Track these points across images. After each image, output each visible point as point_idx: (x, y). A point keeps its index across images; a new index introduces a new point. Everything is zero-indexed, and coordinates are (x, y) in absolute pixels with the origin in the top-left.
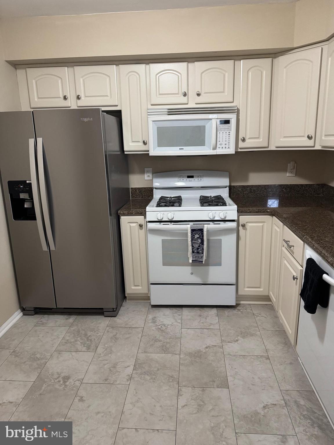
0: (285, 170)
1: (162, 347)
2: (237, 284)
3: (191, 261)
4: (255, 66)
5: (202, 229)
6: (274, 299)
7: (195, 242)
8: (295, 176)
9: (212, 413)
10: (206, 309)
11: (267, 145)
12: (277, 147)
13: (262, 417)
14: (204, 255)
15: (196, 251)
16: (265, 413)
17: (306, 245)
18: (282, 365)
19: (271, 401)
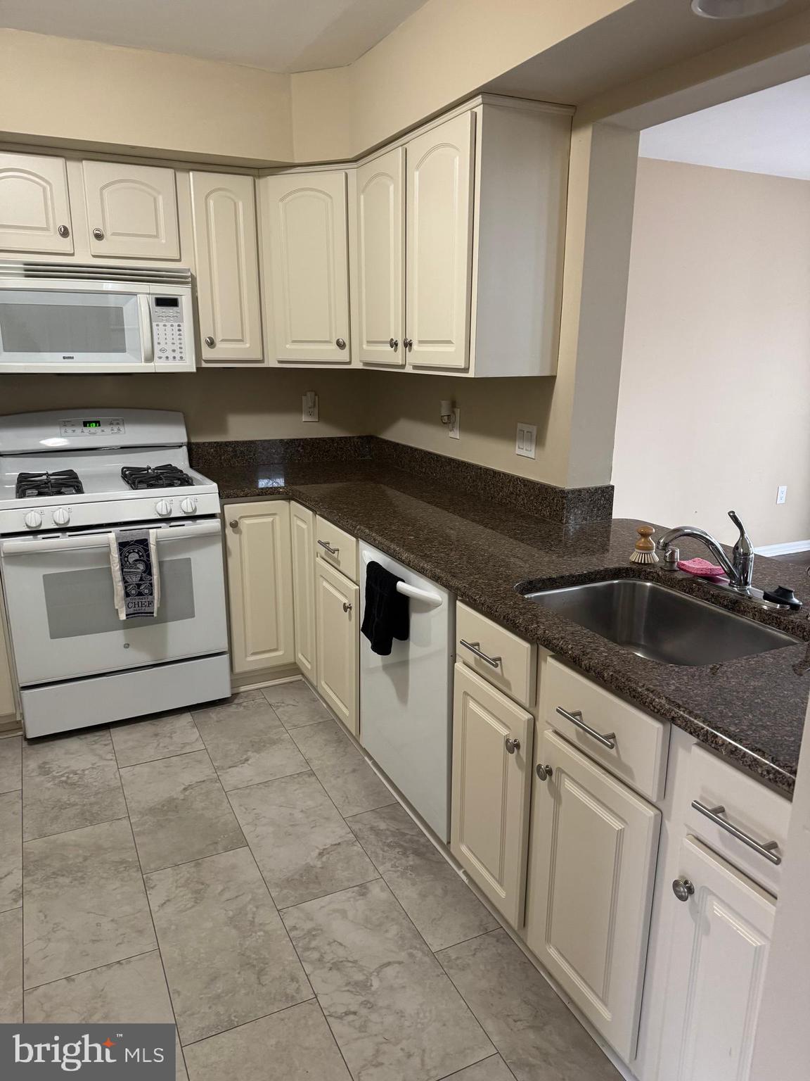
0: (298, 409)
1: (82, 814)
2: (230, 651)
3: (123, 617)
4: (220, 189)
5: (146, 540)
6: (306, 665)
7: (130, 572)
8: (317, 420)
9: (227, 895)
10: (165, 719)
11: (259, 357)
12: (280, 362)
13: (320, 870)
14: (154, 599)
15: (133, 592)
16: (323, 862)
17: (362, 543)
18: (338, 777)
19: (329, 842)
